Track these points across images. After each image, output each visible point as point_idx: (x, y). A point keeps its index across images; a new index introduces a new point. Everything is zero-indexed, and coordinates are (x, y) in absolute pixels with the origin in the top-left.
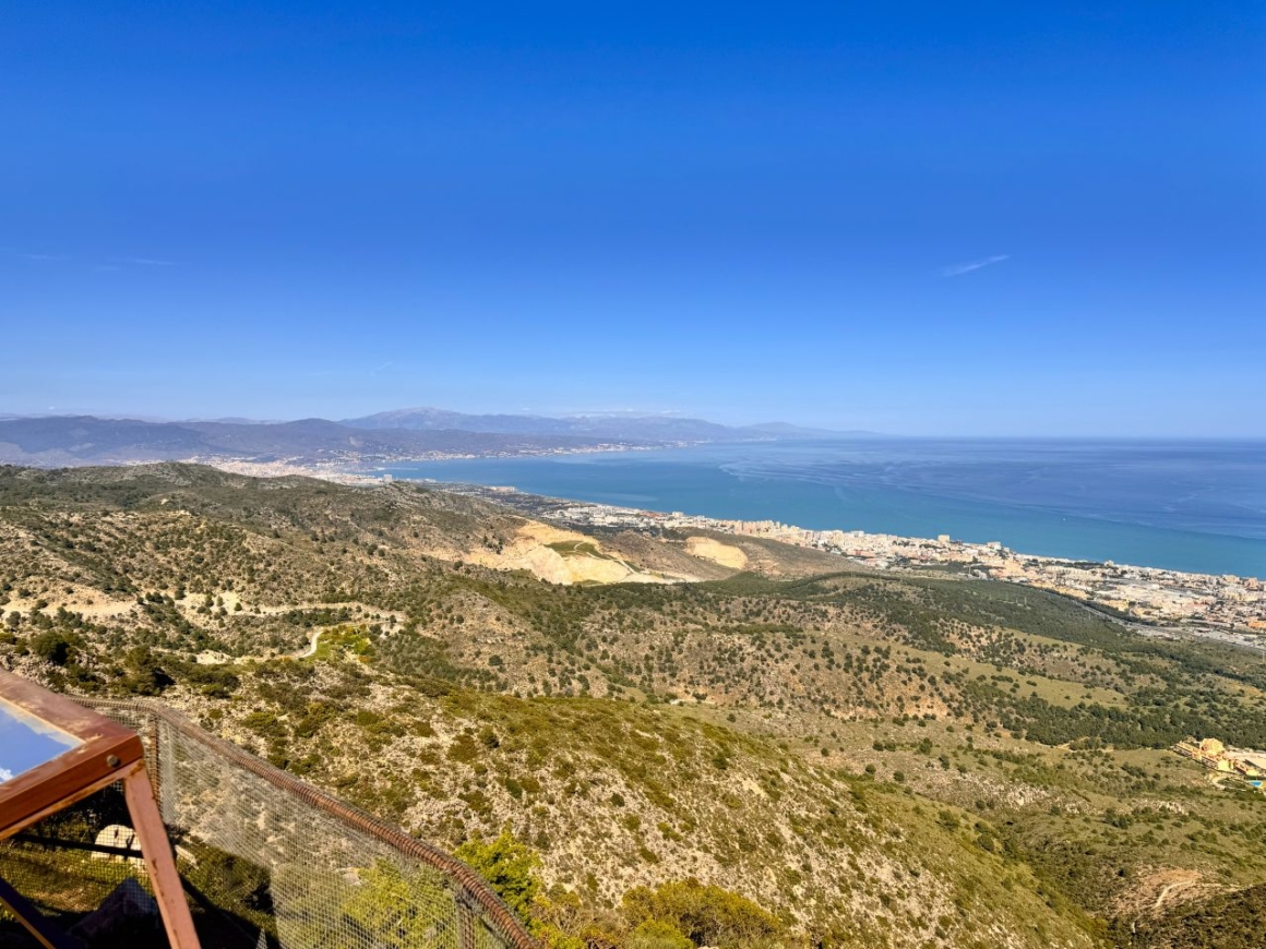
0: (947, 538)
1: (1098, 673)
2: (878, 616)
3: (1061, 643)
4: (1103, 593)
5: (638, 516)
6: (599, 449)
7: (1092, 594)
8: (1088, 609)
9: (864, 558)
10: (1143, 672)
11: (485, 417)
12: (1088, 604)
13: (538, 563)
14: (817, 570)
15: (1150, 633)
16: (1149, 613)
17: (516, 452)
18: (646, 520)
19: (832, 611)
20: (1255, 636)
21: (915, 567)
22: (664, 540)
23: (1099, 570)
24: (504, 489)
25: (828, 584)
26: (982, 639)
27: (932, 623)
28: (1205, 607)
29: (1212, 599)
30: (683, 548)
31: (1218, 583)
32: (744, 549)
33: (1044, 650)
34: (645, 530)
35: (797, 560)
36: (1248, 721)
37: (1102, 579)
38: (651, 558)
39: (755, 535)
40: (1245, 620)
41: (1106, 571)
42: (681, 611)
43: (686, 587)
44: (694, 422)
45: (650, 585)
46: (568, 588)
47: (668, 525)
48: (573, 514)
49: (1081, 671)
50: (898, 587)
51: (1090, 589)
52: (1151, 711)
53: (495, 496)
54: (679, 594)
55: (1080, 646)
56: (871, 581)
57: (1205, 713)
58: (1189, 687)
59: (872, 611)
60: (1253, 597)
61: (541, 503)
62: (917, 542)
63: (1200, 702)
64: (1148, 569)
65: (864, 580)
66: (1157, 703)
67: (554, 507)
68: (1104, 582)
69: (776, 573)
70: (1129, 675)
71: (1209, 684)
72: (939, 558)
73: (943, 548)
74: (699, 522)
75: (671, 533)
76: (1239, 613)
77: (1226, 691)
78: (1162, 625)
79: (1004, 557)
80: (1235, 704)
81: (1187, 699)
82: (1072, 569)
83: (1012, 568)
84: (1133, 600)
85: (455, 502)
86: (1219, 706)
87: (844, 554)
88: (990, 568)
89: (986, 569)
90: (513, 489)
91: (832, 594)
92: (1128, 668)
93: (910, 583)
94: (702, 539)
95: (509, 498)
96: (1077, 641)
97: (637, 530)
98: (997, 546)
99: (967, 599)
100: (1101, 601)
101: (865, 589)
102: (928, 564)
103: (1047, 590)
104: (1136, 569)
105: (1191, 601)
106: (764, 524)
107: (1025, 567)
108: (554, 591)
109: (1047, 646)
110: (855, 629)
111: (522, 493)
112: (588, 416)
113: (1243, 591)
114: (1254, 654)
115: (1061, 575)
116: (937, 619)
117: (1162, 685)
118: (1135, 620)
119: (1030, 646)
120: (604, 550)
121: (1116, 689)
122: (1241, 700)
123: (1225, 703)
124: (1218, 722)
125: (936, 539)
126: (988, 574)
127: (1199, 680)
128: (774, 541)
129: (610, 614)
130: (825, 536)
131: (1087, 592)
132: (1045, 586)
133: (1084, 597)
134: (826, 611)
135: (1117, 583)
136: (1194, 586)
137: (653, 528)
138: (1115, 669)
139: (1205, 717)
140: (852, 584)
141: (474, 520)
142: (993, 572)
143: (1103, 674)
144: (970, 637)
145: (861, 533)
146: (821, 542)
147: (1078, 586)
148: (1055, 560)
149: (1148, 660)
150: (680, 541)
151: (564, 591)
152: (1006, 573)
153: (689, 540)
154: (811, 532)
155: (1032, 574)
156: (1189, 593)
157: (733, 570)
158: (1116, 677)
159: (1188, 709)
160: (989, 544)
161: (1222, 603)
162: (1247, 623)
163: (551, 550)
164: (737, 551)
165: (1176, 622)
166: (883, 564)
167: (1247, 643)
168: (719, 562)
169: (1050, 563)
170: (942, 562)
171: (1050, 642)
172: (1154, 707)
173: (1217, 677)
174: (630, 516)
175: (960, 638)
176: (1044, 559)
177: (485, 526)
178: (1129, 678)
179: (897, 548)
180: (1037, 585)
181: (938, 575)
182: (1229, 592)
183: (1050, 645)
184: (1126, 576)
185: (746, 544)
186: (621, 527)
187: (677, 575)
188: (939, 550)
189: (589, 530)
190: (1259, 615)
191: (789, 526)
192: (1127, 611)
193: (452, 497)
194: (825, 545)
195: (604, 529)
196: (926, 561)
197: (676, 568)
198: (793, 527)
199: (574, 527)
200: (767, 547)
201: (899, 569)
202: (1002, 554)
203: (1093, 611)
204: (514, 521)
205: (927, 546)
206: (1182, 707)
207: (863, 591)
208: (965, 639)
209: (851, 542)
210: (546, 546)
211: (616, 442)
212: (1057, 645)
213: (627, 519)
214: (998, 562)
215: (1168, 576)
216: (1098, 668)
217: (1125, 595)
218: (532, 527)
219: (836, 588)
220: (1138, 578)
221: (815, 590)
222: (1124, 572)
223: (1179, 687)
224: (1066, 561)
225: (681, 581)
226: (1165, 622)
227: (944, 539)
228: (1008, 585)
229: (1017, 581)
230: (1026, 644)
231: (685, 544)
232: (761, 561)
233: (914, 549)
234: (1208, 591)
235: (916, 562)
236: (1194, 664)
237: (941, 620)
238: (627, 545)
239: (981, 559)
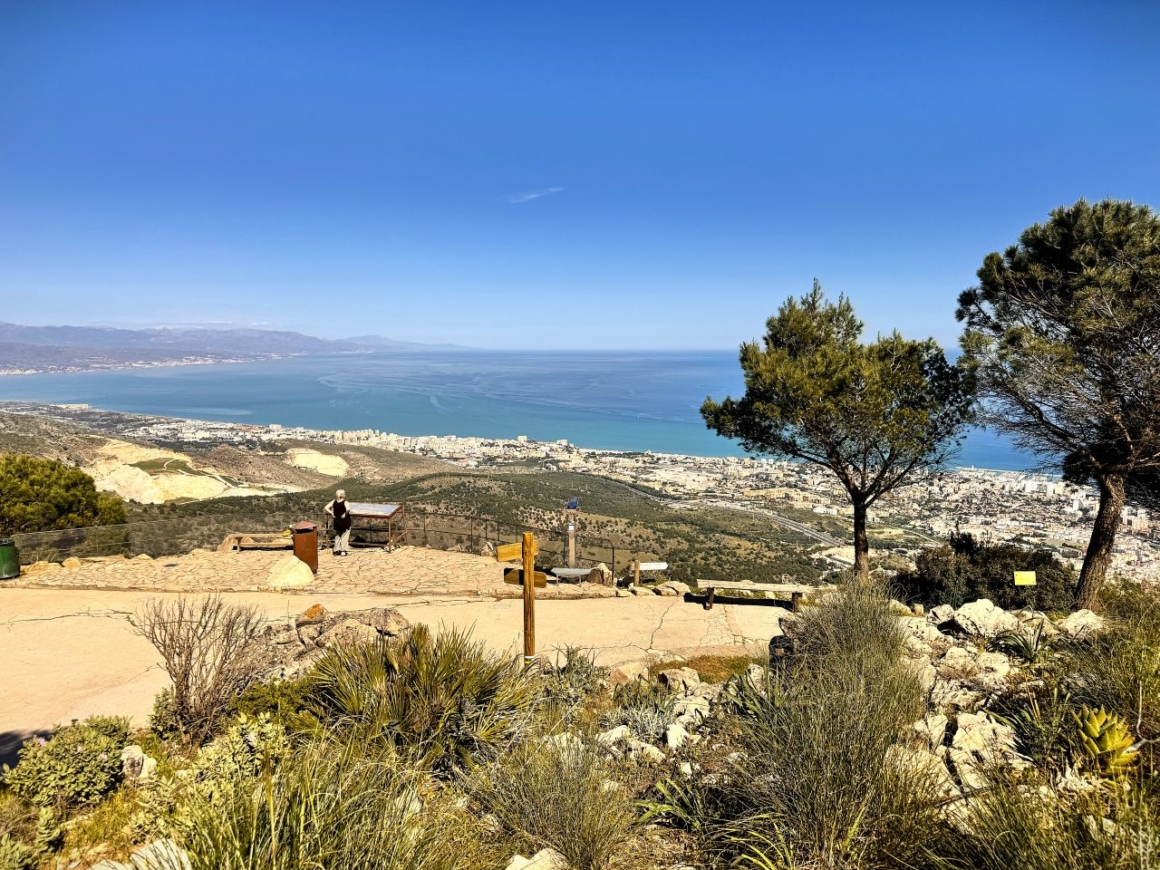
0: (525, 438)
1: (641, 540)
2: (470, 509)
3: (613, 519)
4: (644, 476)
5: (232, 429)
6: (185, 362)
7: (636, 478)
8: (633, 490)
9: (456, 459)
10: (672, 537)
11: (47, 328)
12: (633, 486)
13: (123, 483)
14: (415, 473)
15: (676, 506)
16: (676, 491)
17: (87, 367)
18: (241, 434)
19: (430, 509)
20: (748, 503)
21: (500, 465)
22: (262, 453)
23: (640, 459)
24: (74, 407)
25: (425, 485)
26: (554, 521)
27: (514, 511)
28: (714, 483)
29: (720, 476)
30: (282, 460)
31: (724, 463)
32: (345, 458)
33: (601, 526)
34: (240, 443)
35: (396, 465)
36: (743, 567)
37: (643, 465)
38: (250, 471)
39: (355, 444)
40: (741, 491)
41: (646, 459)
42: (284, 521)
43: (288, 497)
44: (288, 334)
45: (250, 498)
46: (160, 507)
47: (265, 438)
48: (159, 430)
49: (628, 540)
50: (486, 483)
51: (634, 474)
52: (678, 566)
53: (64, 415)
54: (281, 505)
55: (627, 521)
56: (463, 479)
57: (715, 564)
58: (704, 546)
59: (464, 506)
60: (746, 473)
61: (120, 421)
62: (501, 442)
63: (711, 556)
64: (676, 456)
65: (457, 479)
66: (682, 560)
67: (137, 424)
68: (645, 468)
69: (377, 477)
70: (662, 540)
71: (718, 542)
72: (519, 455)
73: (522, 446)
74: (299, 433)
75: (270, 446)
76: (738, 486)
77: (729, 546)
78: (686, 499)
79: (570, 452)
80: (734, 555)
81: (703, 554)
82: (621, 459)
83: (576, 461)
84: (665, 481)
85: (17, 423)
86: (724, 558)
87: (439, 457)
88: (559, 461)
89: (556, 462)
90: (85, 407)
91: (430, 493)
92: (661, 534)
93: (495, 478)
94: (303, 450)
95: (82, 416)
96: (625, 516)
97: (232, 444)
98: (564, 443)
99: (541, 489)
100: (643, 483)
101: (458, 486)
102: (510, 461)
103: (603, 477)
104: (667, 456)
105: (706, 478)
106: (363, 434)
107: (586, 460)
108: (145, 511)
109: (603, 523)
110: (450, 523)
111: (98, 410)
112: (169, 327)
113: (740, 468)
114: (748, 517)
115: (613, 464)
116: (517, 508)
117: (685, 546)
118: (667, 496)
119: (590, 523)
120: (197, 467)
121: (654, 552)
122: (738, 552)
123: (728, 555)
124: (723, 570)
125: (516, 440)
126: (558, 468)
127: (710, 540)
128: (374, 449)
129: (210, 529)
130: (421, 442)
131: (632, 477)
132: (601, 474)
133: (630, 480)
134: (425, 509)
135: (654, 468)
136: (707, 467)
137: (249, 442)
138: (652, 537)
139: (714, 568)
140: (446, 483)
141: (43, 442)
142: (562, 464)
143: (644, 541)
144: (544, 520)
145: (454, 437)
146: (418, 447)
147: (626, 473)
148: (609, 452)
149: (675, 527)
150: (279, 453)
151: (156, 511)
152: (572, 465)
153: (289, 451)
154: (409, 438)
155: (591, 465)
156: (704, 473)
157: (335, 478)
158: (653, 543)
159: (703, 562)
160: (558, 442)
161: (726, 479)
162: (743, 493)
163: (138, 469)
164: (339, 459)
165: (694, 496)
166: (473, 463)
167: (743, 509)
168: (321, 471)
169: (604, 455)
170: (521, 459)
171: (604, 519)
172: (680, 563)
173: (723, 536)
174: (223, 430)
175: (537, 522)
176: (600, 452)
177: (57, 447)
178: (662, 542)
179: (485, 449)
180: (595, 473)
181: (519, 470)
182: (731, 470)
183: (605, 522)
184: (660, 462)
185: (346, 453)
186: (214, 443)
187: (277, 486)
188: (518, 449)
189: (178, 446)
190: (751, 486)
191: (388, 434)
192: (661, 489)
193: (13, 418)
194: (422, 450)
195: (196, 444)
196: (509, 458)
197: (277, 480)
198: (392, 435)
199: (161, 444)
200: (368, 454)
201: (486, 467)
202: (568, 450)
203: (638, 492)
204: (93, 441)
205: (509, 446)
206: (699, 560)
207: (457, 489)
208: (540, 522)
209: (444, 445)
210: (131, 465)
211: (204, 355)
212: (610, 521)
213: (220, 434)
214: (565, 456)
215: (689, 460)
216: (640, 536)
217: (660, 477)
218: (113, 446)
219: (433, 488)
220: (669, 463)
221: (414, 491)
222: (659, 459)
223: (697, 546)
224: (617, 452)
225: (282, 492)
226: (687, 497)
227: (522, 439)
228: (573, 475)
229: (580, 471)
230: (587, 522)
231: (285, 456)
232: (362, 468)
233: (498, 449)
234: (717, 470)
235: (500, 460)
236: (707, 527)
237: (521, 508)
238: (222, 460)
239: (552, 454)
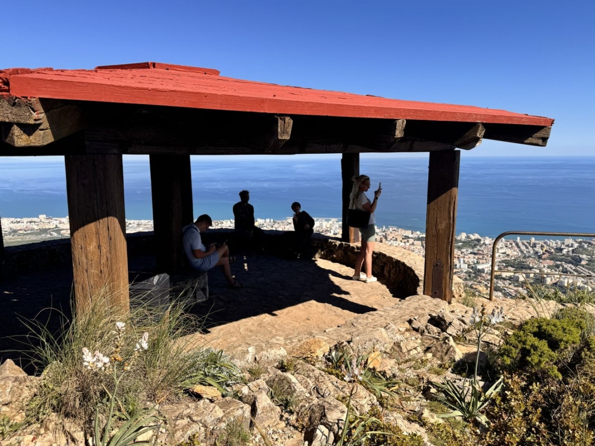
0: (44, 216)
62: (25, 220)
72: (36, 227)
73: (40, 222)
88: (63, 230)
89: (59, 230)
102: (29, 232)
125: (38, 217)
126: (59, 233)
142: (63, 232)
170: (37, 230)
179: (13, 225)
188: (36, 224)
196: (28, 230)
201: (11, 237)
205: (30, 222)
220: (136, 226)
227: (42, 217)
233: (22, 224)
235: (21, 232)
239: (59, 226)
